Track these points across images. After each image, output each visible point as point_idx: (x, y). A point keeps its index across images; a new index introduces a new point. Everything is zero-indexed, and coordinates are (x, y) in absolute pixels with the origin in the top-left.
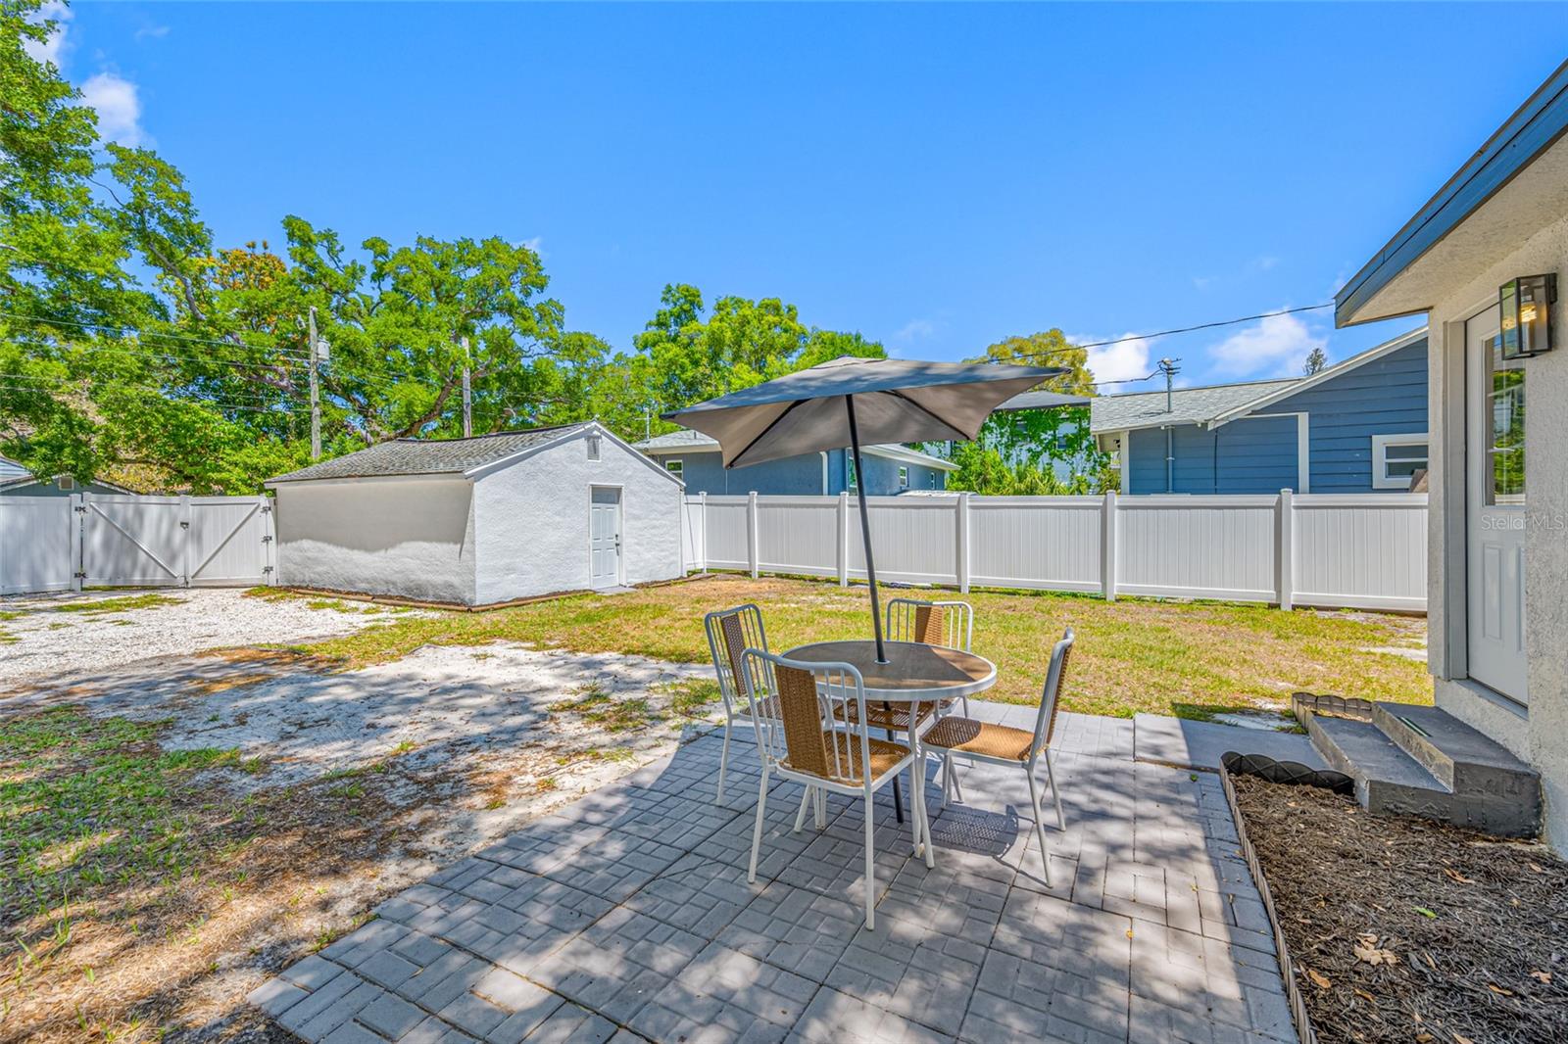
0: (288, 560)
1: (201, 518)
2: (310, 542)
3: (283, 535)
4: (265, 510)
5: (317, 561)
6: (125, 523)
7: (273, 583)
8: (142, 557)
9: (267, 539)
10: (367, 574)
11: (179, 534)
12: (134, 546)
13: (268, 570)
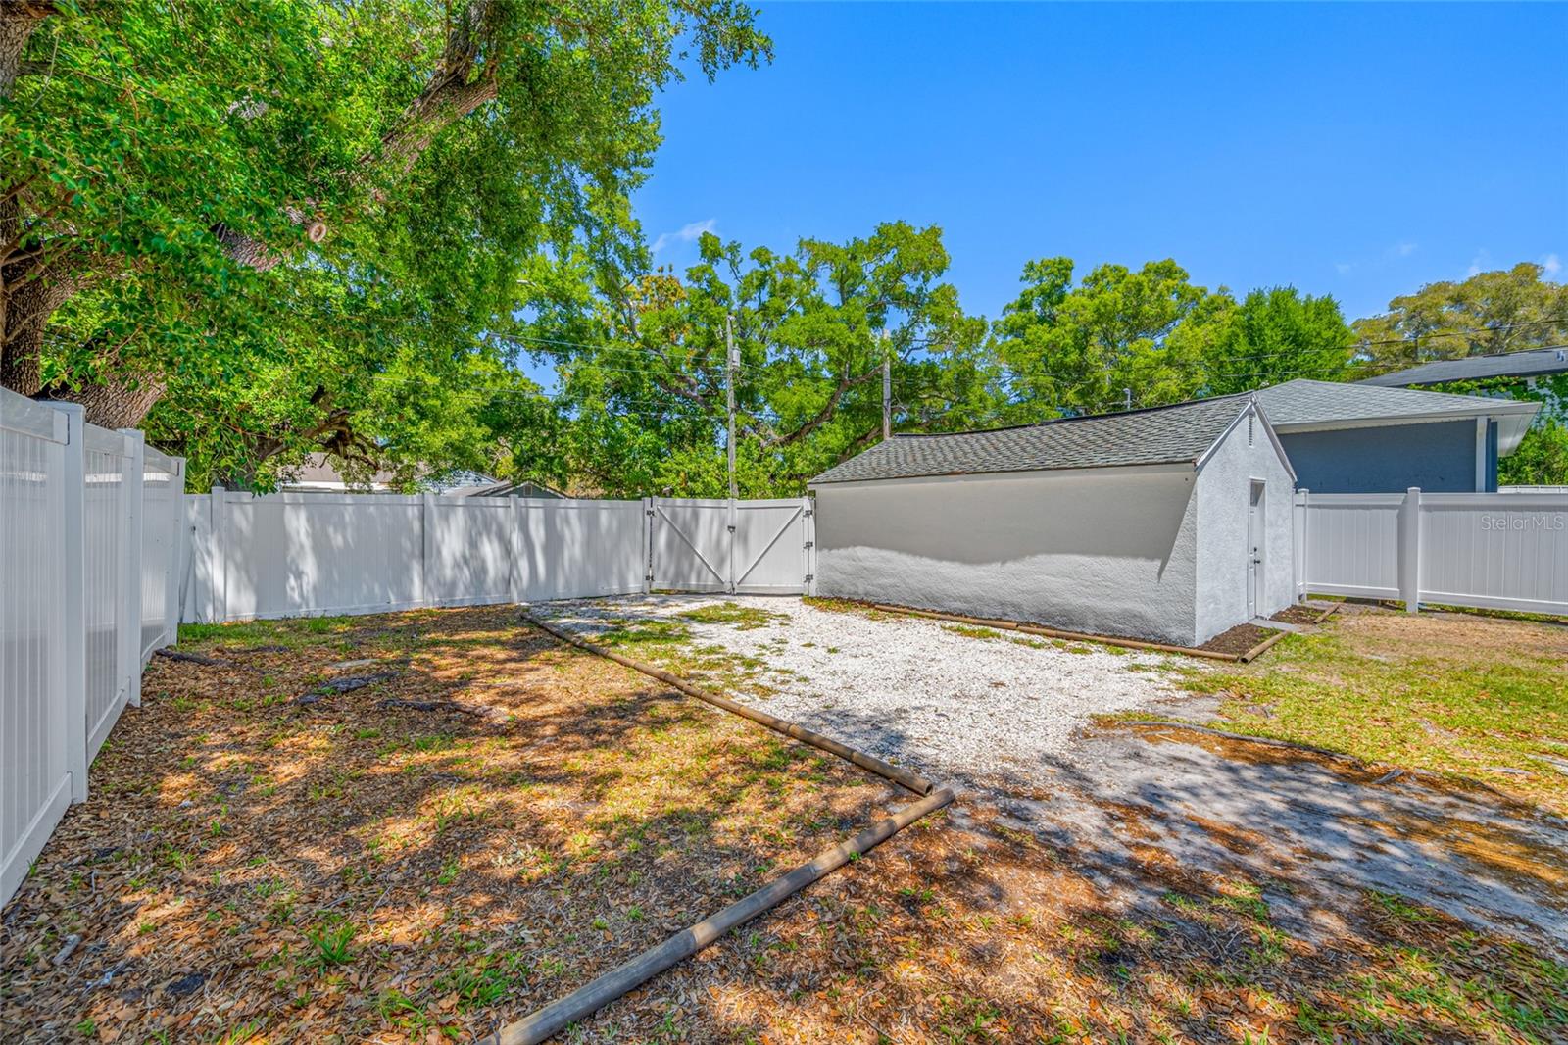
0: (832, 568)
1: (747, 520)
2: (868, 549)
3: (825, 540)
4: (808, 514)
5: (878, 572)
6: (685, 525)
7: (813, 594)
8: (697, 560)
9: (809, 545)
10: (965, 591)
11: (727, 537)
12: (690, 548)
13: (809, 579)
